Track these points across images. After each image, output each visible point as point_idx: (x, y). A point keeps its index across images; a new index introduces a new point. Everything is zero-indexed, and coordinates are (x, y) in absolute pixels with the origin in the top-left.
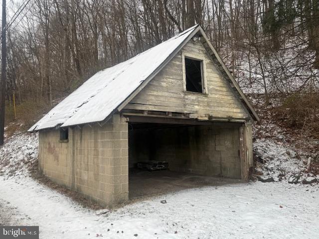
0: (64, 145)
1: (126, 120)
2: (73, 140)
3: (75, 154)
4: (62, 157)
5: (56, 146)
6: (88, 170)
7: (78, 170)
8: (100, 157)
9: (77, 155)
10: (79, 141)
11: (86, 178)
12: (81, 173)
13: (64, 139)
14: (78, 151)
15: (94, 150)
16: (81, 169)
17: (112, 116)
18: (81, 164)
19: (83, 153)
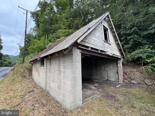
0: (42, 67)
1: (80, 51)
2: (46, 65)
3: (47, 73)
4: (41, 73)
5: (39, 68)
6: (54, 82)
7: (48, 81)
8: (62, 75)
9: (48, 73)
10: (49, 65)
11: (53, 86)
12: (50, 83)
13: (42, 65)
14: (49, 71)
15: (58, 70)
16: (50, 81)
17: (72, 47)
18: (50, 78)
19: (51, 72)
